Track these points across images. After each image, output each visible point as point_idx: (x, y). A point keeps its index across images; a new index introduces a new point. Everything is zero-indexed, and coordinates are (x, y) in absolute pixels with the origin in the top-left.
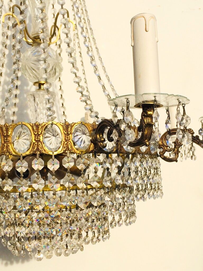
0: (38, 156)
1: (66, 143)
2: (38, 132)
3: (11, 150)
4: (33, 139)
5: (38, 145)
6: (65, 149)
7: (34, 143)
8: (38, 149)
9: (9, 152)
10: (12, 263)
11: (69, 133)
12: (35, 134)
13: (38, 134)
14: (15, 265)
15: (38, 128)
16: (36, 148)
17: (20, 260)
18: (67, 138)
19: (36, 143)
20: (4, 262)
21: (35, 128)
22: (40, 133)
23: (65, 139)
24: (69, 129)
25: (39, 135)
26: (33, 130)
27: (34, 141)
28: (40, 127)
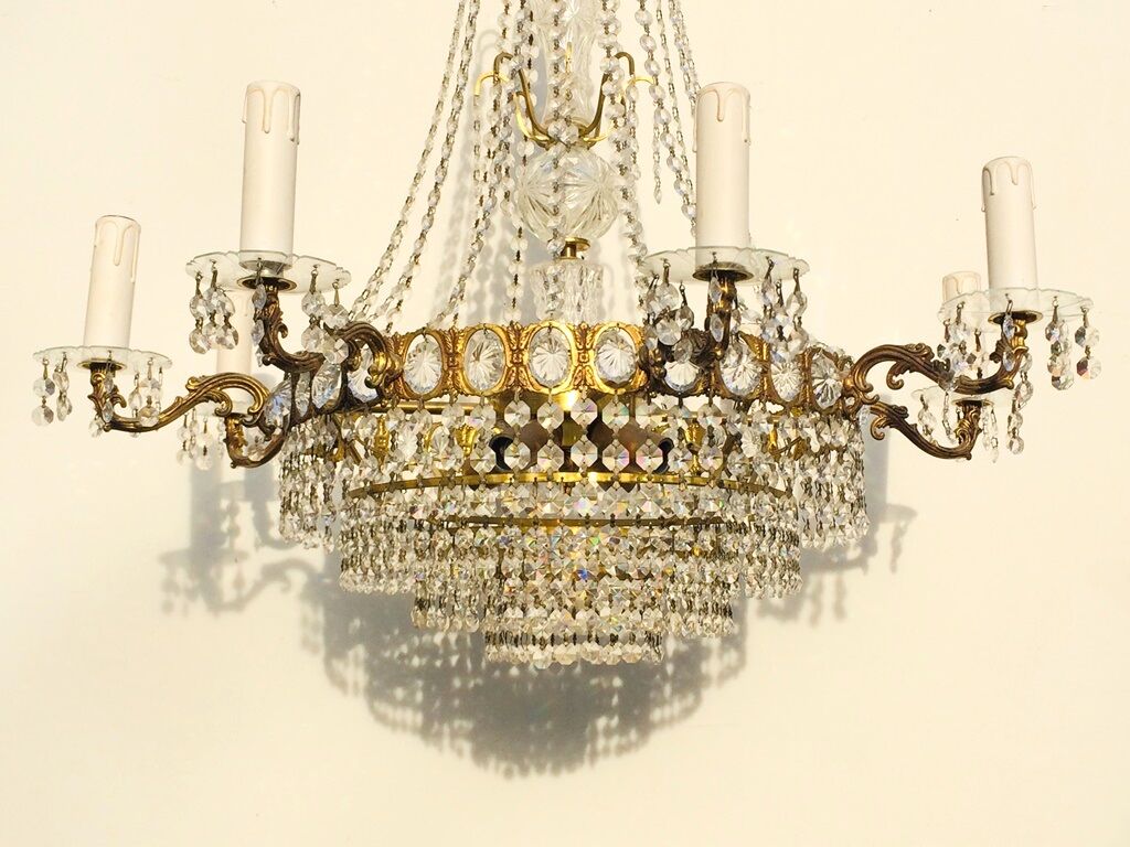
0: (516, 397)
1: (580, 368)
2: (519, 343)
3: (462, 384)
4: (509, 359)
5: (518, 373)
6: (576, 383)
7: (509, 369)
8: (517, 383)
9: (458, 389)
10: (524, 771)
11: (588, 347)
12: (511, 350)
13: (518, 348)
14: (533, 775)
15: (520, 335)
16: (513, 379)
17: (549, 766)
18: (584, 357)
19: (514, 369)
20: (503, 766)
21: (512, 336)
22: (522, 347)
23: (579, 360)
24: (588, 337)
25: (520, 351)
26: (509, 339)
27: (510, 365)
28: (524, 334)
